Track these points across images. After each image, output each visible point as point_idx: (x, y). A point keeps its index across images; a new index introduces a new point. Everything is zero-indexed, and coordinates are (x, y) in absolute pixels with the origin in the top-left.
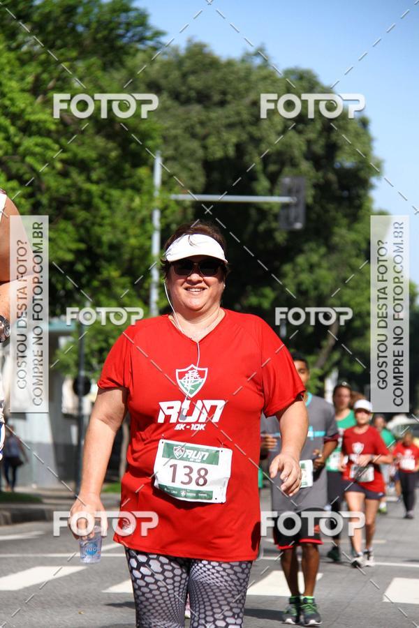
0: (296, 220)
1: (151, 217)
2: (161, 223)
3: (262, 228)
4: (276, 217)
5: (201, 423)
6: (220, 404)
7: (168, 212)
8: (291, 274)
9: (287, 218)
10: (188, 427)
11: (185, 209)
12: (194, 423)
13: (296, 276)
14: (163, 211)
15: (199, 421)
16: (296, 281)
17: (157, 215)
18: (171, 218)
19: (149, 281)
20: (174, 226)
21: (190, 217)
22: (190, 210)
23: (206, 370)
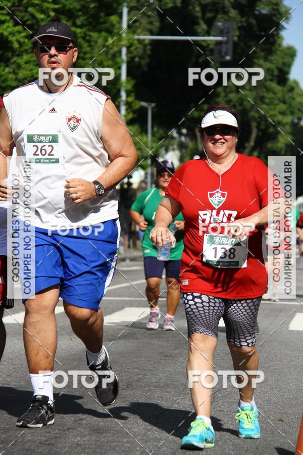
0: (226, 54)
1: (120, 52)
2: (128, 57)
4: (212, 52)
6: (235, 213)
7: (132, 49)
8: (223, 94)
9: (220, 52)
11: (145, 46)
13: (226, 96)
14: (128, 48)
16: (226, 99)
17: (124, 50)
18: (135, 53)
19: (119, 100)
20: (137, 59)
21: (149, 52)
22: (148, 47)
23: (226, 193)
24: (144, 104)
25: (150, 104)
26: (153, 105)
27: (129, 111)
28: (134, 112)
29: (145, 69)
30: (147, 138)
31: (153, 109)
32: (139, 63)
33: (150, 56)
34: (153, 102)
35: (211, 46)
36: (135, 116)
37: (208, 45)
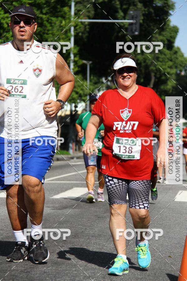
0: (136, 31)
1: (70, 30)
2: (74, 33)
3: (120, 34)
4: (126, 29)
5: (130, 130)
6: (137, 123)
7: (78, 27)
9: (132, 30)
10: (125, 131)
11: (85, 26)
12: (127, 130)
14: (75, 27)
15: (129, 129)
17: (72, 29)
18: (79, 30)
19: (69, 59)
20: (80, 34)
21: (88, 30)
22: (87, 27)
23: (131, 110)
24: (85, 62)
25: (88, 61)
26: (91, 62)
27: (76, 66)
28: (79, 67)
29: (86, 40)
30: (87, 83)
31: (90, 65)
32: (82, 36)
33: (88, 32)
34: (90, 60)
35: (126, 26)
36: (80, 69)
37: (124, 25)
